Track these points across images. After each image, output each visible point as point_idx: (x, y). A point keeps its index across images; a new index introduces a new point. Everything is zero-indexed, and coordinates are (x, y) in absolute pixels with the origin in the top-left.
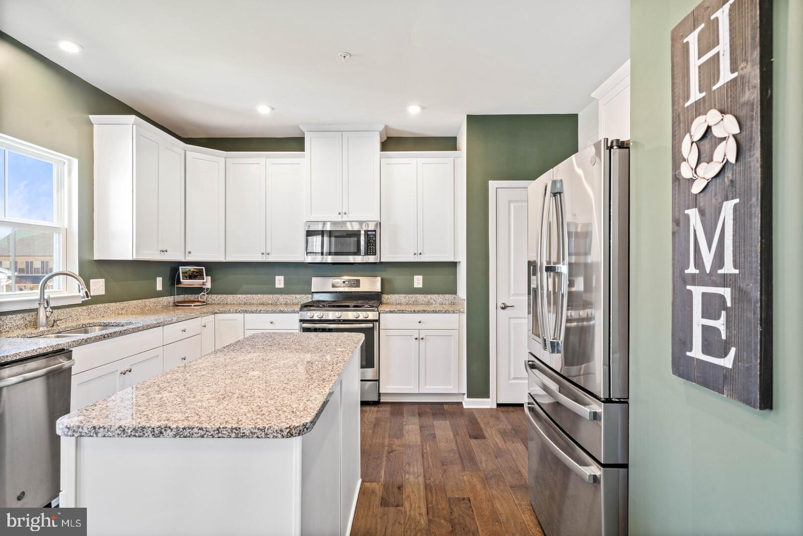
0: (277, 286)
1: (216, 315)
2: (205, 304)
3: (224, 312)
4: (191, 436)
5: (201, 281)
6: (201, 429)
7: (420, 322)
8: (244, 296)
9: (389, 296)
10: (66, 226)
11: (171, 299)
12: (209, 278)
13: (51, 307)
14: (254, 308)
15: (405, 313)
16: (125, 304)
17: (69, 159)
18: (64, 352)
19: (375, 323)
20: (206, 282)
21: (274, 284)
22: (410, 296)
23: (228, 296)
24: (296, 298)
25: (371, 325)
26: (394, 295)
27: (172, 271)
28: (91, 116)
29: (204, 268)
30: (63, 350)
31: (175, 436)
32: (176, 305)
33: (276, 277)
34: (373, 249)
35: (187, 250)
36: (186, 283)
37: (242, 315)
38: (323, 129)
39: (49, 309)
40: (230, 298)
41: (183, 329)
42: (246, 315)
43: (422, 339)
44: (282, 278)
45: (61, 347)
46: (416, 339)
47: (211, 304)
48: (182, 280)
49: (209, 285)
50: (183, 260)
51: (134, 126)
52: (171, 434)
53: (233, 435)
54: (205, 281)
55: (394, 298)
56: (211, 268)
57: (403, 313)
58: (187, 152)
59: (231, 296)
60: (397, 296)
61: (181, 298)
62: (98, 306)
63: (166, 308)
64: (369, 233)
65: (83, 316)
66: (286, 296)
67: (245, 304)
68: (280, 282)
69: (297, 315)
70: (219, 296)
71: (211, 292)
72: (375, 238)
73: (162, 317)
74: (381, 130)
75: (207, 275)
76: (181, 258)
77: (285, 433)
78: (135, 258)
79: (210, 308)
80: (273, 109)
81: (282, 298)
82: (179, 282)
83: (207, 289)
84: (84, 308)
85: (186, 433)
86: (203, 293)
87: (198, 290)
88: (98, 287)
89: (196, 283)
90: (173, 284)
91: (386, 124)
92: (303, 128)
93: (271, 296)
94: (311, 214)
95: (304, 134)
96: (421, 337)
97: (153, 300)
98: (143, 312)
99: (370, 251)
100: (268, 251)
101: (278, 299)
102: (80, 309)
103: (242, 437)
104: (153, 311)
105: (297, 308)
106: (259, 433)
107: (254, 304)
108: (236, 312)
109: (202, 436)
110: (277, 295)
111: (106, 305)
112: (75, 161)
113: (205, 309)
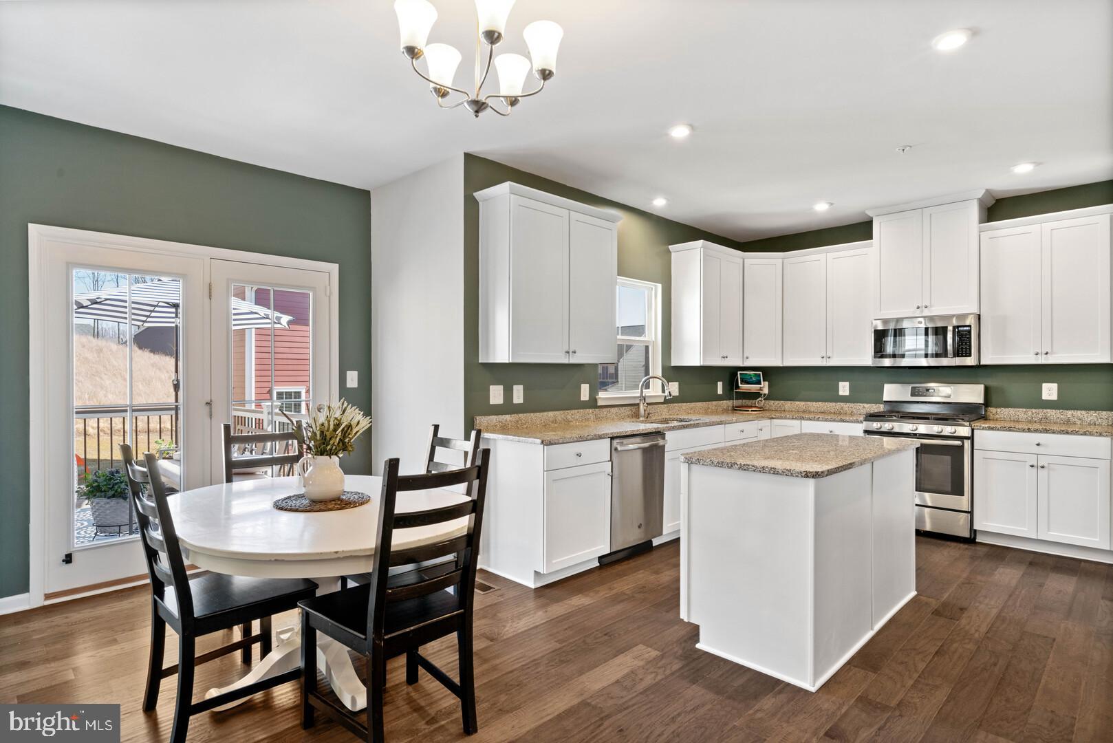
0: (841, 393)
1: (773, 420)
2: (762, 409)
3: (781, 418)
4: (748, 470)
5: (758, 386)
6: (753, 466)
7: (1038, 445)
8: (803, 403)
9: (999, 410)
10: (653, 339)
11: (729, 403)
12: (767, 383)
13: (647, 404)
14: (811, 416)
15: (1013, 431)
16: (692, 405)
17: (655, 286)
18: (659, 434)
19: (965, 441)
20: (764, 387)
21: (838, 390)
22: (1034, 411)
23: (786, 402)
24: (864, 407)
25: (958, 443)
26: (1007, 409)
27: (731, 375)
28: (670, 247)
29: (761, 373)
30: (660, 432)
31: (739, 469)
32: (735, 409)
33: (840, 383)
34: (966, 349)
35: (745, 356)
36: (744, 387)
37: (798, 422)
38: (896, 210)
39: (645, 404)
40: (788, 405)
41: (741, 429)
42: (803, 422)
43: (1043, 467)
44: (847, 384)
45: (659, 430)
46: (1032, 466)
47: (768, 410)
48: (740, 385)
49: (766, 391)
50: (740, 364)
51: (702, 249)
52: (737, 467)
53: (772, 472)
54: (761, 386)
55: (1006, 413)
56: (768, 373)
57: (1010, 430)
58: (745, 260)
59: (789, 402)
60: (1011, 411)
61: (739, 402)
62: (675, 404)
63: (725, 411)
64: (960, 329)
65: (664, 411)
66: (852, 405)
67: (804, 412)
68: (844, 388)
69: (861, 425)
70: (777, 402)
71: (768, 398)
72: (970, 335)
73: (723, 418)
74: (980, 196)
75: (764, 381)
76: (739, 363)
77: (803, 474)
78: (702, 364)
79: (767, 414)
80: (832, 204)
81: (846, 407)
82: (738, 387)
83: (765, 395)
84: (665, 405)
85: (745, 468)
86: (760, 399)
87: (756, 395)
88: (674, 388)
89: (753, 388)
90: (732, 389)
91: (988, 188)
92: (870, 213)
93: (834, 404)
94: (880, 310)
95: (872, 218)
96: (1040, 464)
97: (714, 403)
98: (707, 412)
99: (962, 351)
100: (829, 355)
101: (842, 408)
102: (662, 406)
103: (777, 474)
104: (715, 413)
105: (862, 418)
106: (787, 472)
107: (814, 412)
108: (793, 419)
109: (754, 471)
110: (841, 404)
111: (680, 404)
112: (660, 286)
113: (763, 414)
